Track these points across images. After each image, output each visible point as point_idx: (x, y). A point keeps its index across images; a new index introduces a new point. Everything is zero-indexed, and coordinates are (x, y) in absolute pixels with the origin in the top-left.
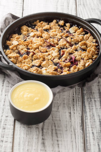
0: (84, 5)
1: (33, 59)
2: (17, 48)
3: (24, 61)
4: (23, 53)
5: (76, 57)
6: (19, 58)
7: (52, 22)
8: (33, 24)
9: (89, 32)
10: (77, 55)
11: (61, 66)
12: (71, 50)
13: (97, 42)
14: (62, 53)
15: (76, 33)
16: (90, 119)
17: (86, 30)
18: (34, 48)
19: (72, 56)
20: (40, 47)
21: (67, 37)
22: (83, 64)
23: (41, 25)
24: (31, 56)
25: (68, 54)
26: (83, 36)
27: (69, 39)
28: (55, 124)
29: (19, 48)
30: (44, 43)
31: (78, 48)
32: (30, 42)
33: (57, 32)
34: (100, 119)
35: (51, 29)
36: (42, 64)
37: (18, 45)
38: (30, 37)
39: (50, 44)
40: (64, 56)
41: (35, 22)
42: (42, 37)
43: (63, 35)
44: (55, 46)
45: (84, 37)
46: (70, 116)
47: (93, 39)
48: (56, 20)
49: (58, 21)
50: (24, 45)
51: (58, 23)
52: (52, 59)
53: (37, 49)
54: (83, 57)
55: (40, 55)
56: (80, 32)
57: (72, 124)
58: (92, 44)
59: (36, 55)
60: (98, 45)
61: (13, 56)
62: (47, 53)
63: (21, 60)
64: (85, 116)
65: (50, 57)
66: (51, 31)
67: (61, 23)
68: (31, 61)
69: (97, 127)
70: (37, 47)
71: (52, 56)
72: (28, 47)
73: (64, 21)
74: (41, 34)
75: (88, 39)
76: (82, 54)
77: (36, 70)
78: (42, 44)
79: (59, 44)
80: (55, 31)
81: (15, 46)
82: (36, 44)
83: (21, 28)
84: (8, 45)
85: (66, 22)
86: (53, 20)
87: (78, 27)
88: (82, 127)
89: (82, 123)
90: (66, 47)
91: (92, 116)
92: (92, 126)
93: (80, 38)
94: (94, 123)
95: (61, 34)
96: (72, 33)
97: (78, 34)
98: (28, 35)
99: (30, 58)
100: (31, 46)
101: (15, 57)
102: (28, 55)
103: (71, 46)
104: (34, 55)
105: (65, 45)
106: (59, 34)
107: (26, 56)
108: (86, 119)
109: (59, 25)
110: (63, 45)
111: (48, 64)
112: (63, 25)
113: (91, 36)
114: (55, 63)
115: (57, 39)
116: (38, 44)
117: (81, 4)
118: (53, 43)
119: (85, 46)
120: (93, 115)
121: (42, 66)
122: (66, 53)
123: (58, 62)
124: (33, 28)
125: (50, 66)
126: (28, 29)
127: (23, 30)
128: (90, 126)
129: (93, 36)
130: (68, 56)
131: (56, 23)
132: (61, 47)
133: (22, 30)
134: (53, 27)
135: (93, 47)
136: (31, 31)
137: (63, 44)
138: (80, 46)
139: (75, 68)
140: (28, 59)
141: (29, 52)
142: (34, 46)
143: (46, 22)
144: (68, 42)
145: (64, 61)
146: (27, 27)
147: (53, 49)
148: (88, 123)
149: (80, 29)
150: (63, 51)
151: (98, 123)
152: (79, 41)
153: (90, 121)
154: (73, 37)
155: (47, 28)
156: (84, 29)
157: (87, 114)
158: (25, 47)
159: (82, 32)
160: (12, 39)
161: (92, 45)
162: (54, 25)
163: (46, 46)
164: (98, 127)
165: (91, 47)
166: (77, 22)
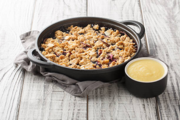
0: (149, 11)
1: (70, 58)
2: (52, 50)
3: (61, 60)
4: (59, 54)
5: (114, 55)
6: (56, 58)
7: (87, 26)
8: (67, 29)
9: (125, 33)
10: (114, 54)
11: (99, 63)
12: (109, 49)
13: (134, 41)
14: (99, 52)
15: (112, 35)
16: (165, 109)
17: (122, 32)
18: (71, 49)
19: (110, 55)
20: (76, 48)
21: (103, 39)
22: (122, 61)
23: (75, 29)
24: (68, 56)
25: (105, 52)
26: (119, 37)
27: (105, 40)
28: (129, 115)
29: (55, 50)
30: (80, 44)
31: (116, 48)
32: (66, 44)
33: (92, 35)
34: (175, 109)
35: (85, 33)
36: (79, 63)
37: (54, 47)
38: (65, 40)
39: (86, 45)
40: (101, 55)
41: (69, 27)
42: (77, 39)
43: (99, 37)
44: (92, 47)
45: (121, 38)
46: (144, 107)
47: (130, 39)
48: (90, 25)
49: (92, 25)
50: (60, 47)
51: (92, 28)
52: (90, 58)
53: (74, 50)
54: (121, 55)
55: (78, 54)
56: (116, 34)
57: (147, 115)
58: (129, 43)
59: (73, 55)
60: (136, 44)
61: (50, 56)
62: (84, 53)
63: (58, 60)
64: (160, 107)
65: (87, 56)
66: (86, 34)
67: (96, 27)
68: (68, 60)
69: (172, 116)
70: (73, 48)
71: (90, 56)
72: (64, 49)
73: (98, 24)
74: (76, 37)
75: (124, 40)
76: (120, 53)
77: (75, 67)
78: (78, 46)
79: (95, 45)
80: (91, 34)
81: (51, 48)
82: (72, 46)
83: (55, 33)
84: (43, 47)
85: (101, 26)
86: (87, 25)
87: (114, 30)
88: (157, 117)
89: (157, 114)
90: (103, 47)
91: (166, 106)
92: (168, 115)
93: (117, 39)
94: (169, 113)
95: (97, 36)
96: (108, 36)
97: (114, 35)
98: (63, 39)
99: (67, 57)
100: (67, 48)
101: (52, 57)
102: (65, 56)
103: (108, 47)
104: (71, 55)
105: (102, 46)
106: (94, 37)
107: (63, 56)
108: (160, 110)
109: (94, 29)
110: (99, 46)
111: (86, 62)
112: (98, 28)
113: (127, 37)
114: (93, 61)
115: (93, 41)
116: (74, 46)
117: (146, 11)
118: (89, 45)
119: (122, 46)
120: (168, 106)
121: (80, 64)
122: (103, 52)
123: (95, 60)
124: (68, 33)
125: (88, 63)
126: (62, 34)
127: (58, 35)
128: (165, 116)
129: (129, 37)
130: (106, 55)
131: (91, 28)
132: (98, 47)
133: (56, 35)
134: (88, 31)
135: (130, 46)
136: (65, 35)
137: (100, 44)
138: (117, 46)
139: (114, 64)
140: (65, 59)
141: (66, 53)
142: (71, 47)
143: (80, 27)
144: (104, 43)
145: (102, 59)
146: (61, 32)
147: (90, 49)
148: (163, 113)
149: (115, 31)
150: (100, 51)
151: (174, 113)
152: (116, 41)
153: (165, 111)
154: (109, 39)
155: (81, 32)
156: (119, 31)
157: (161, 105)
158: (61, 48)
159: (118, 34)
160: (46, 42)
161: (129, 45)
162: (89, 29)
163: (82, 47)
164: (174, 116)
165: (128, 46)
166: (112, 25)
